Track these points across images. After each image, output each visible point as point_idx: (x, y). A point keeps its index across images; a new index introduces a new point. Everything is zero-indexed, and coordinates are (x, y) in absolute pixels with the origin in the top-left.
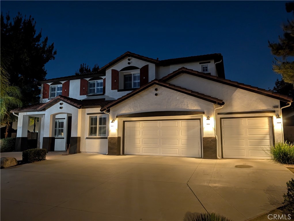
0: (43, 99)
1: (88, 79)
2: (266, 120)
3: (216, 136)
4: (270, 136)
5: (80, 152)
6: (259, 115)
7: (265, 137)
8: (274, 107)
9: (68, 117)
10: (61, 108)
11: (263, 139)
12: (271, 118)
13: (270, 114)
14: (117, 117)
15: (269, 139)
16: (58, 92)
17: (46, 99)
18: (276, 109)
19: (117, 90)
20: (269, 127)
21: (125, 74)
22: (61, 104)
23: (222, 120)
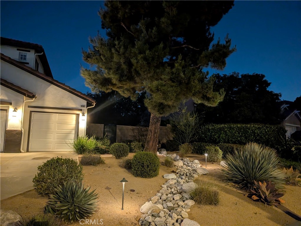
2: (74, 117)
3: (23, 129)
4: (75, 131)
6: (68, 112)
7: (71, 132)
8: (81, 106)
11: (69, 133)
12: (78, 115)
13: (78, 112)
15: (74, 133)
18: (82, 108)
20: (76, 123)
23: (33, 113)
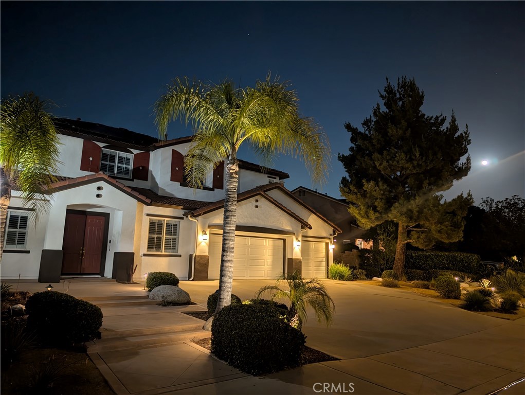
1: (101, 145)
3: (302, 258)
10: (98, 196)
14: (209, 227)
19: (180, 183)
22: (99, 188)
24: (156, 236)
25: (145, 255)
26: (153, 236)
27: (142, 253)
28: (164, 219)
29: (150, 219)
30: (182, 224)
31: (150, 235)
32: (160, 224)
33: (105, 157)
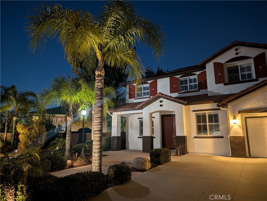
0: (130, 99)
1: (178, 77)
5: (188, 153)
9: (161, 115)
10: (161, 106)
14: (239, 112)
16: (144, 91)
17: (133, 99)
19: (223, 84)
21: (228, 66)
22: (161, 102)
24: (202, 124)
25: (195, 137)
26: (200, 124)
27: (193, 136)
28: (205, 112)
29: (196, 114)
30: (220, 113)
31: (198, 124)
32: (204, 116)
33: (182, 82)
